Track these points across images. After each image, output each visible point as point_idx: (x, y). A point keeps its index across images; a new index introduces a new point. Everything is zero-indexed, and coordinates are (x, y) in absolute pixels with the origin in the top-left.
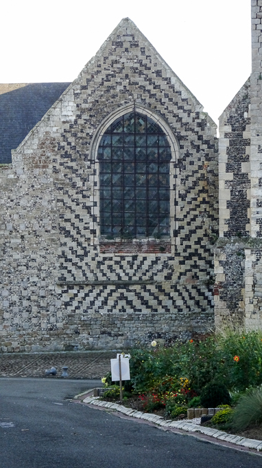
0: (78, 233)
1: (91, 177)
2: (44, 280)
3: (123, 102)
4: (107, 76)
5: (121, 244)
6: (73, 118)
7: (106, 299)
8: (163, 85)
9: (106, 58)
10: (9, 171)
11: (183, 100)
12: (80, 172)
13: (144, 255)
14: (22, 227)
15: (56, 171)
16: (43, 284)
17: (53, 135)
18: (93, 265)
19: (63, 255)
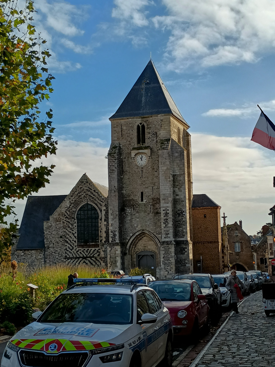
0: (71, 242)
1: (74, 224)
2: (60, 257)
3: (84, 200)
4: (79, 192)
5: (84, 245)
6: (69, 206)
7: (79, 263)
8: (96, 194)
9: (78, 187)
10: (49, 223)
11: (102, 199)
12: (71, 223)
13: (91, 248)
14: (53, 241)
15: (63, 223)
16: (60, 258)
17: (62, 211)
18: (75, 252)
19: (66, 249)
